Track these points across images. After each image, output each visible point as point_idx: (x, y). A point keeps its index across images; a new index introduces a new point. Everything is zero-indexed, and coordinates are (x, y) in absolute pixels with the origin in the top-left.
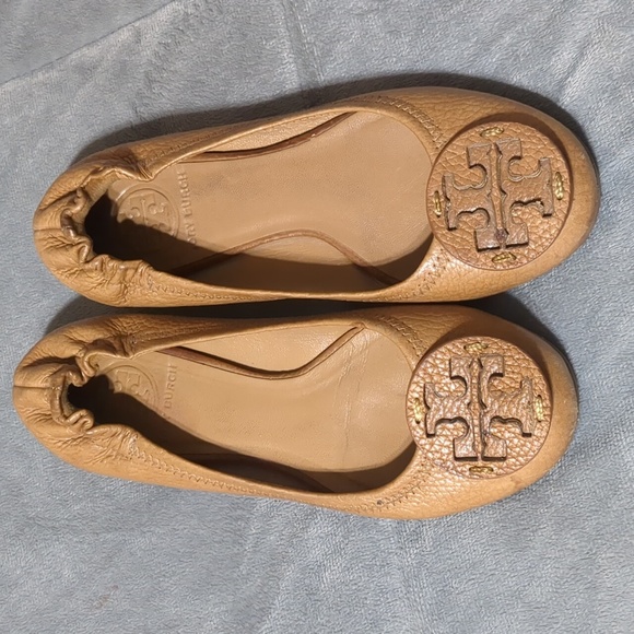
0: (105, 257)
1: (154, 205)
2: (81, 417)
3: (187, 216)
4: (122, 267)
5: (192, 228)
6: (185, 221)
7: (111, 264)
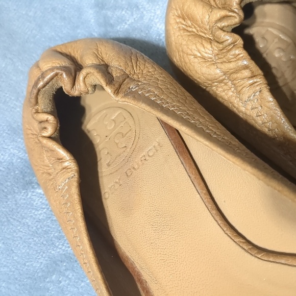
7: (238, 51)
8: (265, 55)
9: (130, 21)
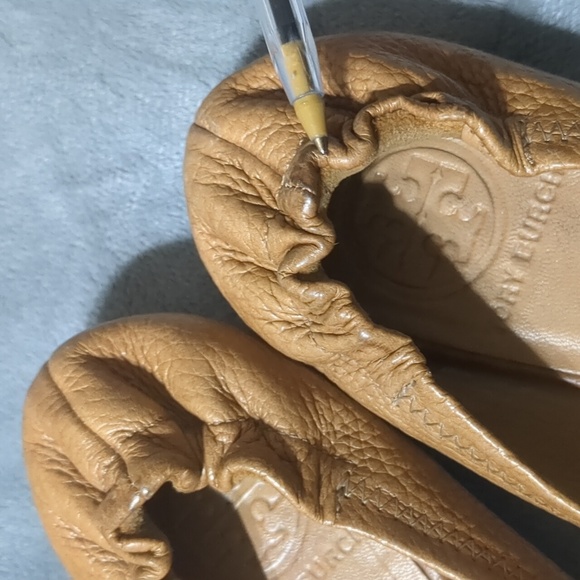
0: (341, 292)
1: (459, 197)
2: (150, 554)
3: (516, 258)
4: (365, 335)
5: (514, 288)
6: (507, 264)
7: (345, 315)
8: (421, 221)
9: (138, 194)
